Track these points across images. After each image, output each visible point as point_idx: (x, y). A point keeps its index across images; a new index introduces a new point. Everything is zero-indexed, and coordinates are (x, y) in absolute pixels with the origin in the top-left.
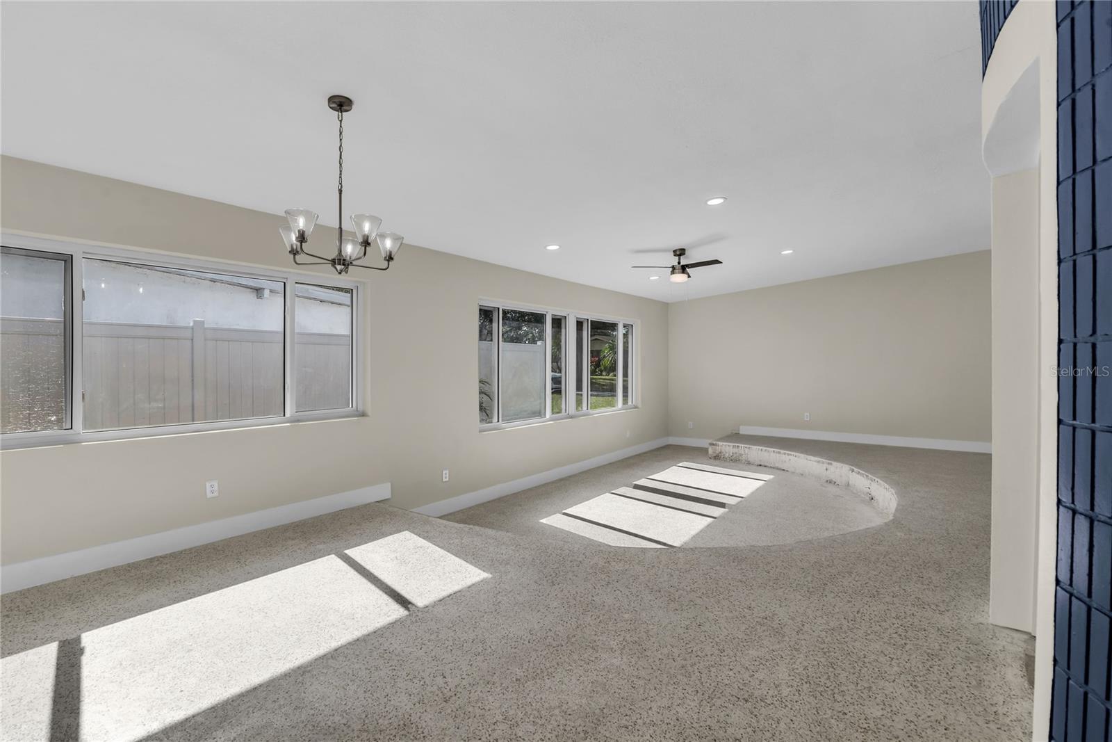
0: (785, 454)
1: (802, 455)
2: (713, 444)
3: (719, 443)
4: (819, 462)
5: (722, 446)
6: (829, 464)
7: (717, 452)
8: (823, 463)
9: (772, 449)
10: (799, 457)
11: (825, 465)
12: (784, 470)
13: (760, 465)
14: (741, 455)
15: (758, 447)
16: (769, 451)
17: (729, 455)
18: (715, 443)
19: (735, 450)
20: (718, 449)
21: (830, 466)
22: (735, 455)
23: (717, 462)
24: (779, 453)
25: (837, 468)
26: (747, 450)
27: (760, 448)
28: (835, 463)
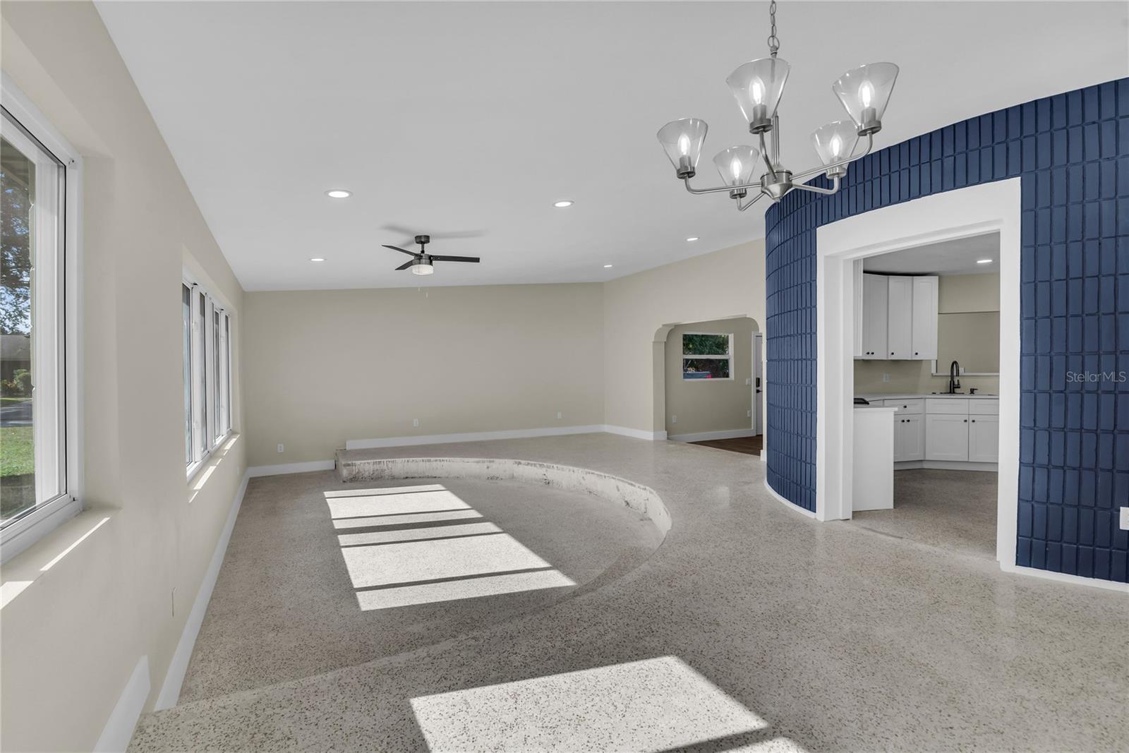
0: (436, 461)
1: (458, 459)
2: (349, 465)
3: (356, 462)
4: (478, 462)
5: (359, 465)
6: (490, 462)
7: (354, 473)
8: (484, 462)
9: (421, 459)
10: (453, 462)
11: (486, 464)
12: (435, 477)
13: (407, 478)
14: (383, 471)
15: (404, 459)
16: (417, 462)
17: (369, 473)
18: (350, 462)
19: (377, 467)
20: (355, 470)
21: (492, 464)
22: (376, 473)
23: (353, 484)
24: (429, 461)
25: (500, 464)
26: (390, 465)
27: (406, 459)
28: (497, 461)
